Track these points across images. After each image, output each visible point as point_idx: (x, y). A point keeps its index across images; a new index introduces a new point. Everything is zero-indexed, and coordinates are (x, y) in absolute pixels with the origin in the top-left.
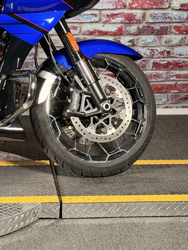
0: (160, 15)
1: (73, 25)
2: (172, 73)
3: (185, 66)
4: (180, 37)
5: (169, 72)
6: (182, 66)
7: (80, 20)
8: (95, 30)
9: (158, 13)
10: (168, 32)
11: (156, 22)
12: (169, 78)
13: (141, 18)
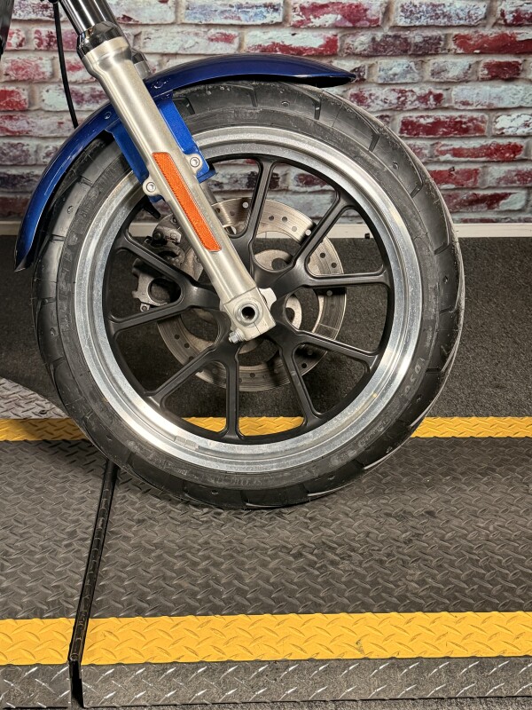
0: (424, 8)
1: (223, 31)
2: (443, 145)
3: (475, 129)
4: (465, 61)
5: (437, 143)
6: (466, 131)
7: (239, 19)
8: (274, 43)
9: (421, 4)
10: (440, 50)
11: (415, 26)
12: (436, 156)
13: (381, 16)
